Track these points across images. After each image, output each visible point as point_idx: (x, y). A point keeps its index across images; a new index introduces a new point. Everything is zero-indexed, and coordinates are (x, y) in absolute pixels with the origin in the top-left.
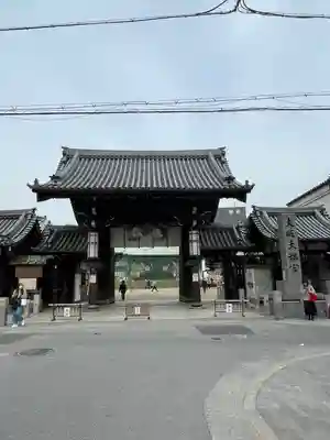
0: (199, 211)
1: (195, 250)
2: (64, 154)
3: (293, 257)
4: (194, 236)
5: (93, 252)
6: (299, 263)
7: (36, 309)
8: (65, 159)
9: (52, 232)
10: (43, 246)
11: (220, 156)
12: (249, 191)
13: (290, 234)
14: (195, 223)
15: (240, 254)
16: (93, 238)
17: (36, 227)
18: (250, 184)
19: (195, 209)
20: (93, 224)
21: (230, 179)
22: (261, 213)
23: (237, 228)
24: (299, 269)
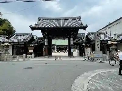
0: (73, 33)
1: (72, 43)
2: (39, 19)
3: (98, 45)
4: (72, 39)
5: (46, 43)
6: (99, 46)
7: (33, 57)
8: (39, 20)
9: (36, 38)
10: (34, 42)
11: (79, 18)
12: (87, 27)
13: (98, 39)
14: (72, 36)
15: (84, 44)
16: (46, 40)
17: (32, 37)
18: (87, 25)
19: (72, 32)
20: (46, 36)
21: (82, 24)
23: (83, 38)
24: (100, 48)
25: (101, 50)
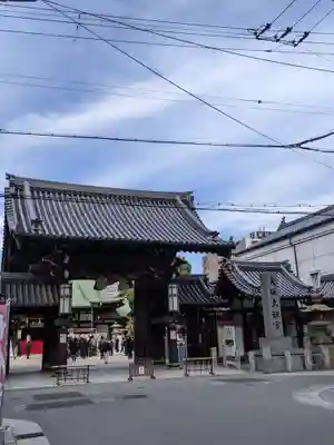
3: (275, 315)
4: (174, 290)
8: (13, 191)
11: (188, 200)
12: (234, 248)
13: (273, 293)
18: (235, 241)
21: (215, 234)
22: (233, 268)
24: (281, 326)
25: (286, 333)
